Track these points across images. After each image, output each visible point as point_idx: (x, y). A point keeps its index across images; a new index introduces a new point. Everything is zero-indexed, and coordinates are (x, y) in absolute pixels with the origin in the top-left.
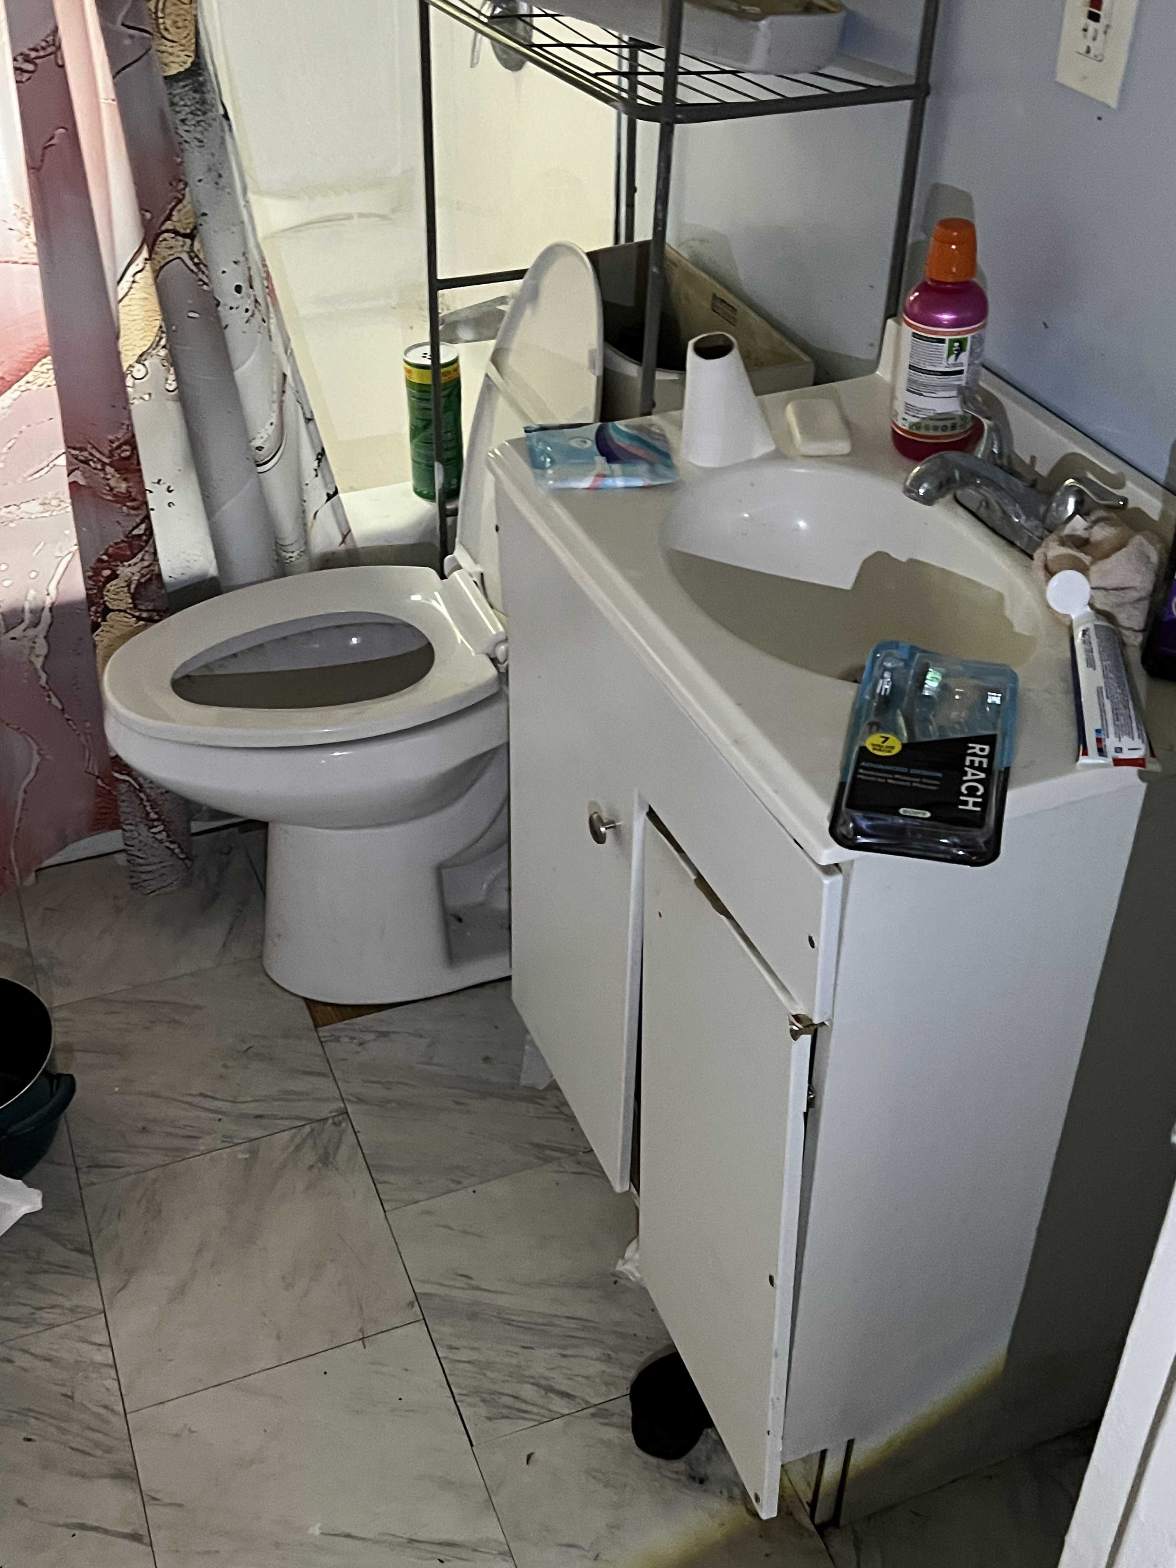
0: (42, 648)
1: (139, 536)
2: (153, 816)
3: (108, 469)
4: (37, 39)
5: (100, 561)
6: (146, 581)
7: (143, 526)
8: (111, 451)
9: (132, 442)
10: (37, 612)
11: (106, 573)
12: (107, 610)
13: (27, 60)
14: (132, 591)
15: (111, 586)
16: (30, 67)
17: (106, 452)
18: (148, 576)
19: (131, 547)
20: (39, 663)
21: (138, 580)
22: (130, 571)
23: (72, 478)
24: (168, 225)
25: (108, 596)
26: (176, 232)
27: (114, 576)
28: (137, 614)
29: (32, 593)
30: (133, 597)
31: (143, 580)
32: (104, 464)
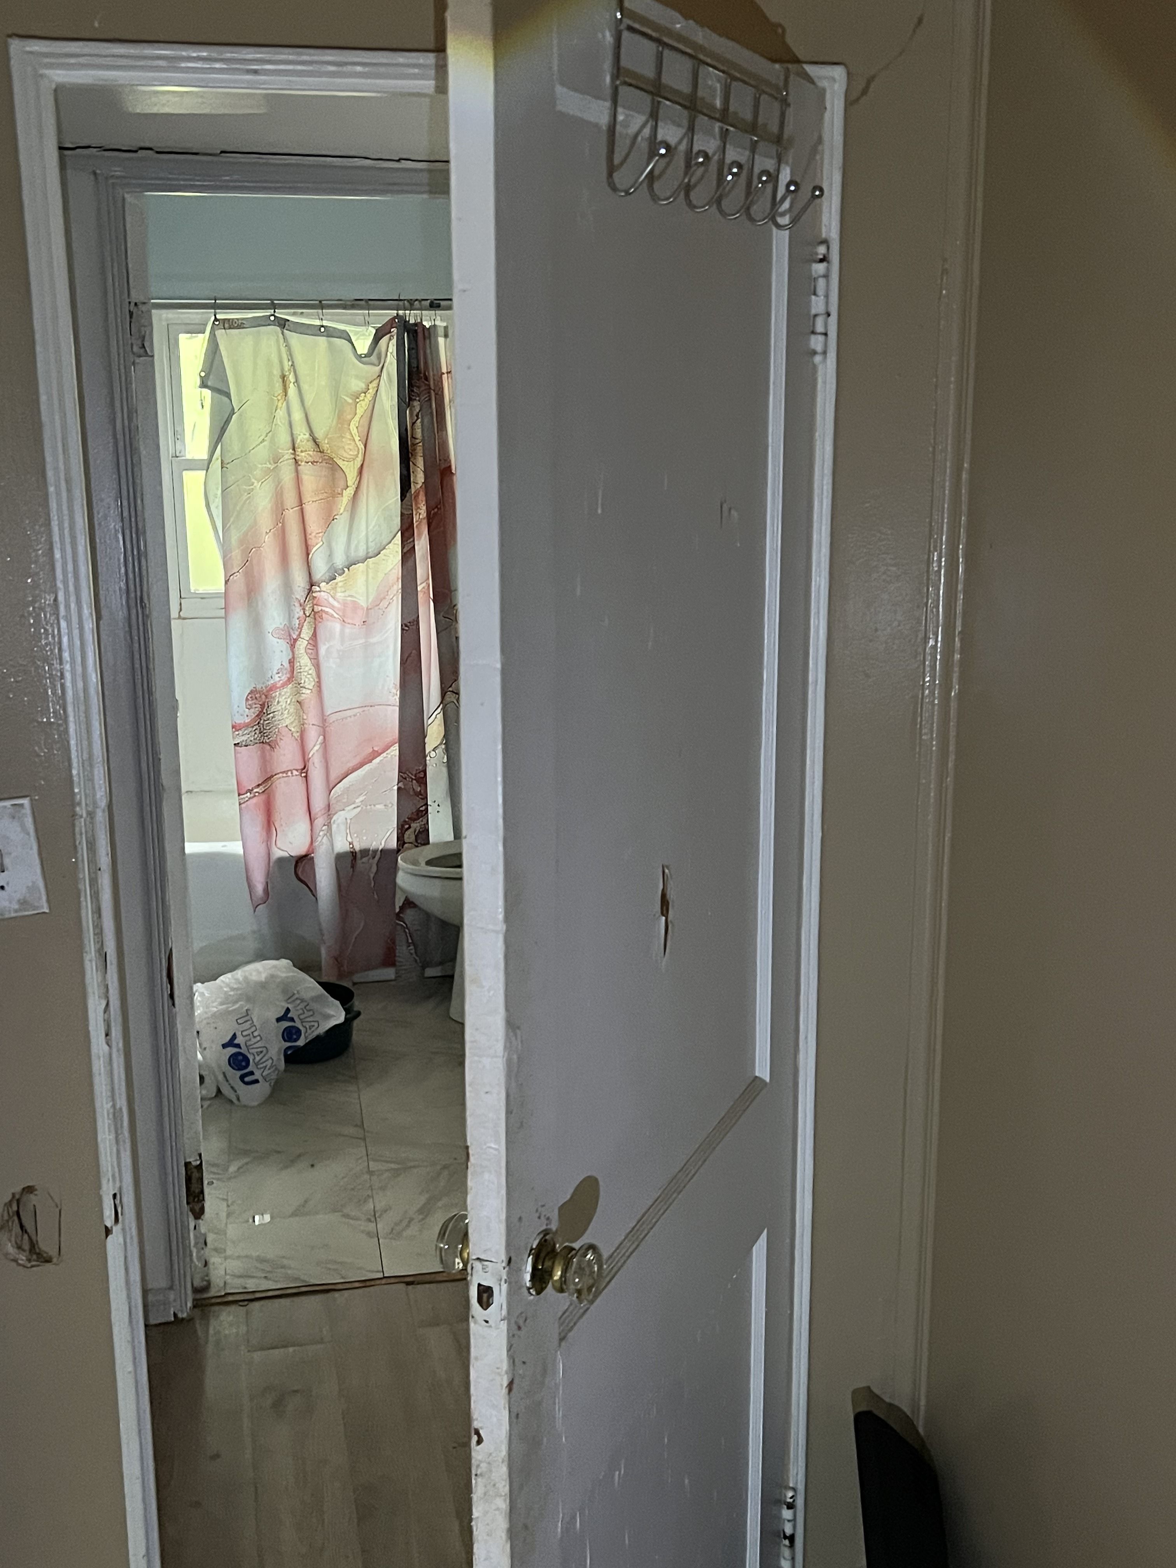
0: (374, 869)
1: (422, 811)
2: (410, 941)
3: (414, 781)
4: (411, 620)
5: (405, 821)
6: (422, 831)
7: (424, 807)
8: (416, 774)
9: (425, 772)
10: (375, 852)
11: (407, 826)
12: (404, 843)
13: (406, 626)
14: (416, 834)
15: (408, 833)
16: (407, 628)
17: (414, 773)
18: (423, 829)
19: (418, 814)
20: (372, 876)
21: (419, 830)
22: (415, 825)
23: (400, 785)
24: (450, 689)
25: (406, 836)
26: (452, 691)
27: (410, 827)
28: (416, 845)
29: (374, 843)
30: (416, 837)
32: (412, 779)
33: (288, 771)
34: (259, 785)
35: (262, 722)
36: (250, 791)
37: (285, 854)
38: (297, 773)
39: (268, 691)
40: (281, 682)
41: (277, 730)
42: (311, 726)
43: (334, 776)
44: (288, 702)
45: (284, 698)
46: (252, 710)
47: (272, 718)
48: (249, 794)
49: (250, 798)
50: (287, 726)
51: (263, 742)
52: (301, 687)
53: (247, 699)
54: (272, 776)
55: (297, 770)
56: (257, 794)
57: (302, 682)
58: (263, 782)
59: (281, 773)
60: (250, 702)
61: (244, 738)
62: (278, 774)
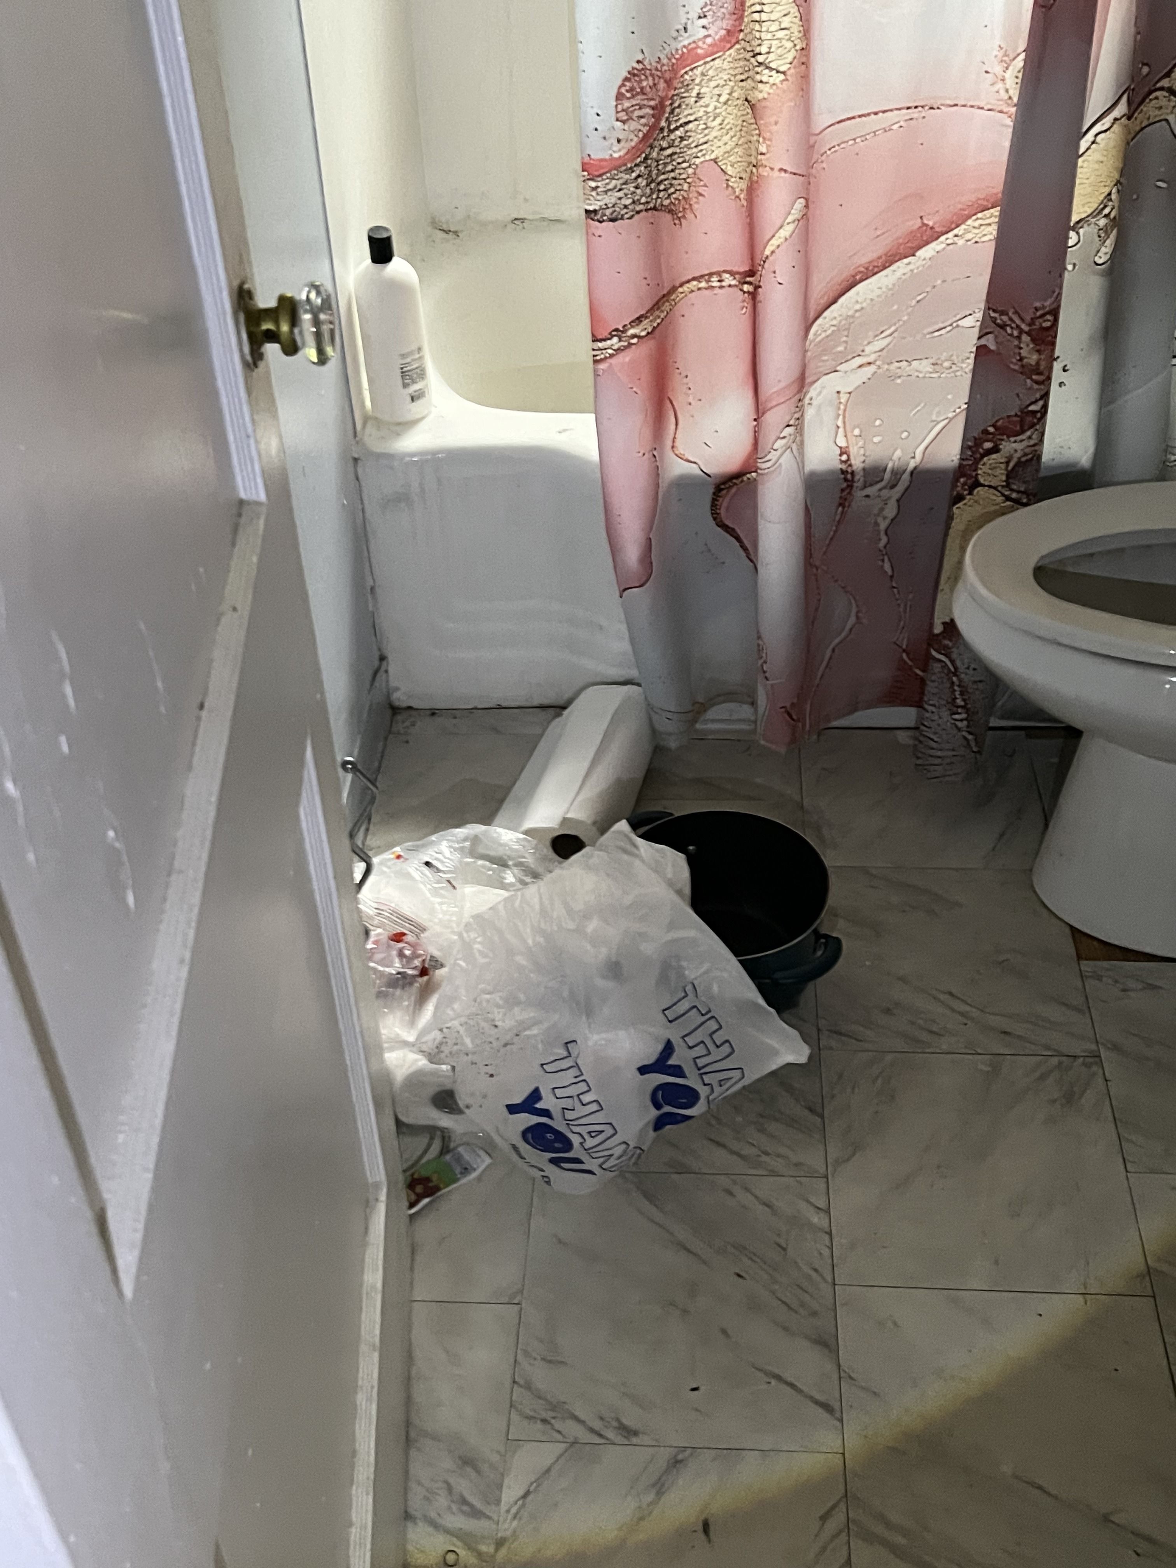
0: (891, 511)
1: (1034, 413)
2: (960, 702)
3: (1025, 338)
5: (985, 432)
6: (1027, 461)
7: (1041, 403)
8: (1033, 320)
9: (1055, 313)
10: (897, 474)
11: (988, 445)
12: (977, 484)
14: (1010, 468)
15: (988, 460)
17: (1028, 318)
18: (1030, 456)
19: (1022, 422)
20: (883, 525)
21: (1019, 458)
22: (1013, 447)
23: (983, 342)
24: (1165, 83)
25: (983, 471)
27: (996, 450)
28: (1007, 493)
29: (899, 453)
30: (1008, 476)
31: (1023, 459)
32: (1021, 331)
33: (711, 275)
34: (639, 320)
35: (654, 155)
36: (619, 333)
37: (694, 470)
38: (734, 282)
39: (674, 70)
40: (709, 41)
41: (690, 171)
42: (776, 174)
43: (820, 288)
44: (723, 99)
45: (713, 84)
46: (633, 125)
47: (682, 139)
48: (615, 339)
49: (618, 350)
50: (715, 161)
51: (654, 208)
52: (760, 64)
53: (619, 97)
54: (674, 289)
55: (732, 273)
56: (635, 341)
57: (764, 49)
58: (651, 310)
59: (694, 279)
60: (627, 104)
61: (610, 199)
62: (688, 282)
